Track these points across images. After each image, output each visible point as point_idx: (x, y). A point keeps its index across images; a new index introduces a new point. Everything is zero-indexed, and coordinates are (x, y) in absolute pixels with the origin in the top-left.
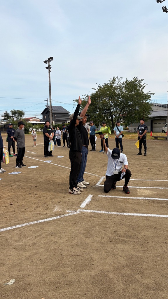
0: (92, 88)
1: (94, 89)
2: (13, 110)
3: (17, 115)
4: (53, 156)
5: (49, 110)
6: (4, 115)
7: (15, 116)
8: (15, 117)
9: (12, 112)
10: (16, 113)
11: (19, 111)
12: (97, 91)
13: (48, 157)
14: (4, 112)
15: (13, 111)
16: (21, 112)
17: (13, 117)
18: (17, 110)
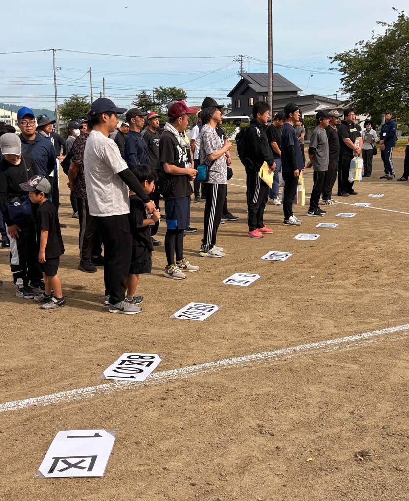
0: (380, 22)
1: (384, 24)
2: (159, 89)
3: (168, 99)
4: (356, 194)
5: (249, 85)
6: (137, 101)
7: (164, 102)
8: (163, 105)
9: (156, 91)
10: (165, 94)
11: (175, 90)
12: (391, 28)
13: (348, 196)
14: (139, 93)
15: (159, 91)
16: (178, 91)
17: (158, 104)
18: (169, 86)
